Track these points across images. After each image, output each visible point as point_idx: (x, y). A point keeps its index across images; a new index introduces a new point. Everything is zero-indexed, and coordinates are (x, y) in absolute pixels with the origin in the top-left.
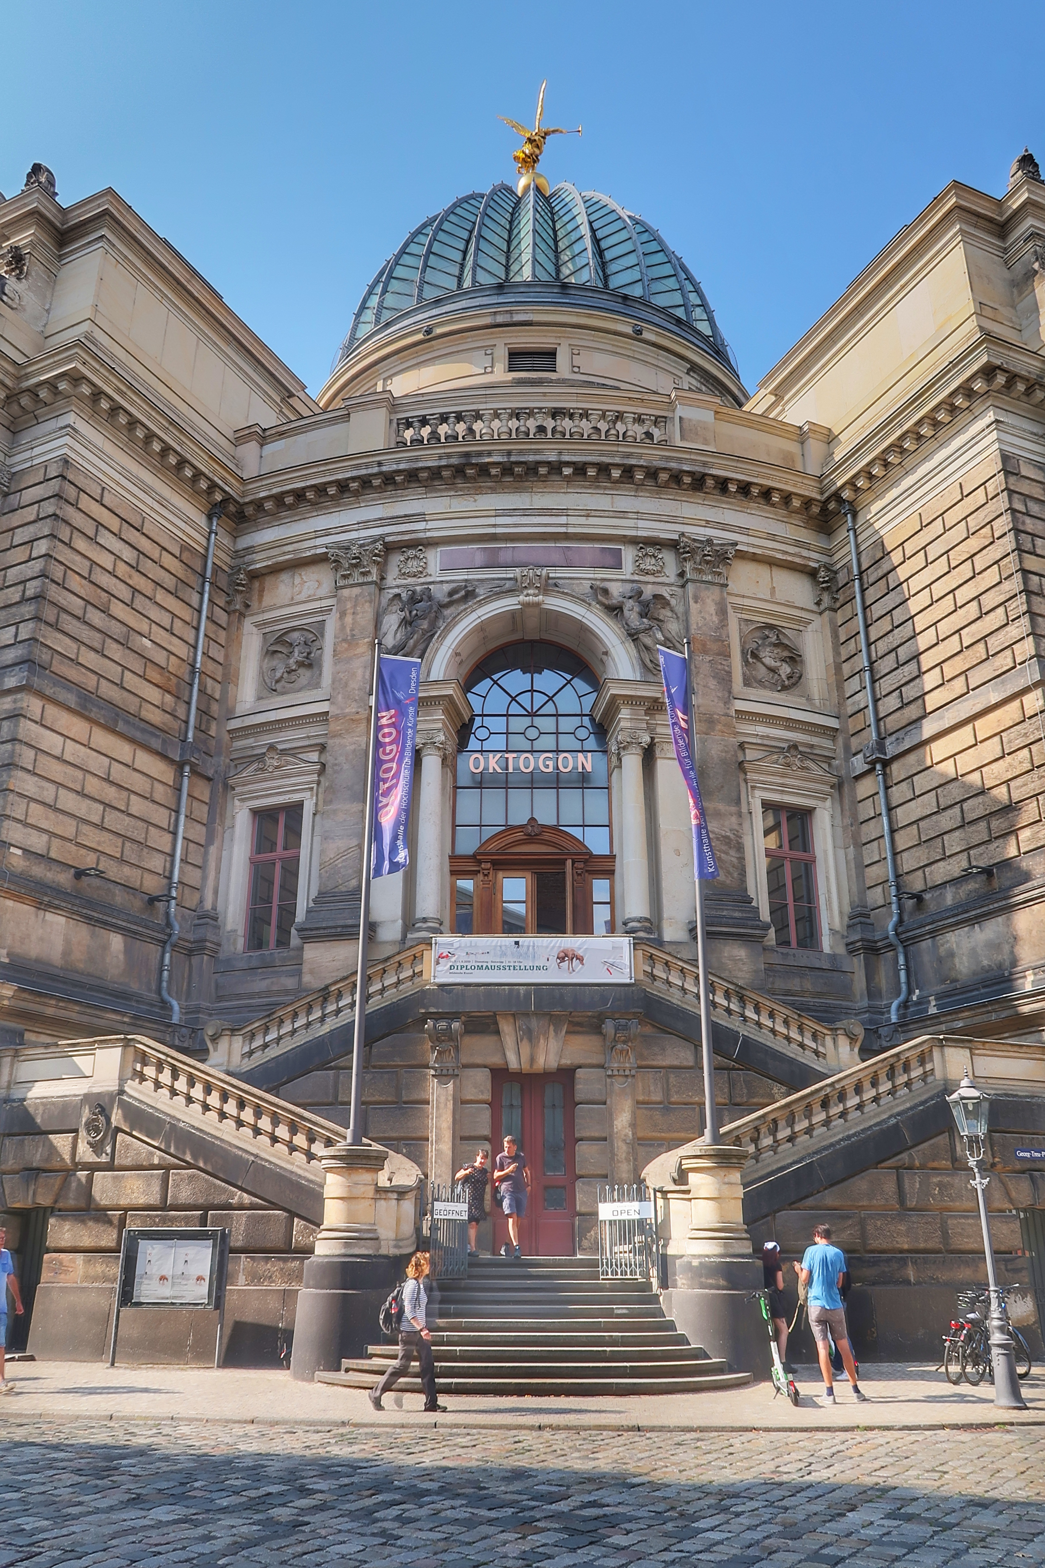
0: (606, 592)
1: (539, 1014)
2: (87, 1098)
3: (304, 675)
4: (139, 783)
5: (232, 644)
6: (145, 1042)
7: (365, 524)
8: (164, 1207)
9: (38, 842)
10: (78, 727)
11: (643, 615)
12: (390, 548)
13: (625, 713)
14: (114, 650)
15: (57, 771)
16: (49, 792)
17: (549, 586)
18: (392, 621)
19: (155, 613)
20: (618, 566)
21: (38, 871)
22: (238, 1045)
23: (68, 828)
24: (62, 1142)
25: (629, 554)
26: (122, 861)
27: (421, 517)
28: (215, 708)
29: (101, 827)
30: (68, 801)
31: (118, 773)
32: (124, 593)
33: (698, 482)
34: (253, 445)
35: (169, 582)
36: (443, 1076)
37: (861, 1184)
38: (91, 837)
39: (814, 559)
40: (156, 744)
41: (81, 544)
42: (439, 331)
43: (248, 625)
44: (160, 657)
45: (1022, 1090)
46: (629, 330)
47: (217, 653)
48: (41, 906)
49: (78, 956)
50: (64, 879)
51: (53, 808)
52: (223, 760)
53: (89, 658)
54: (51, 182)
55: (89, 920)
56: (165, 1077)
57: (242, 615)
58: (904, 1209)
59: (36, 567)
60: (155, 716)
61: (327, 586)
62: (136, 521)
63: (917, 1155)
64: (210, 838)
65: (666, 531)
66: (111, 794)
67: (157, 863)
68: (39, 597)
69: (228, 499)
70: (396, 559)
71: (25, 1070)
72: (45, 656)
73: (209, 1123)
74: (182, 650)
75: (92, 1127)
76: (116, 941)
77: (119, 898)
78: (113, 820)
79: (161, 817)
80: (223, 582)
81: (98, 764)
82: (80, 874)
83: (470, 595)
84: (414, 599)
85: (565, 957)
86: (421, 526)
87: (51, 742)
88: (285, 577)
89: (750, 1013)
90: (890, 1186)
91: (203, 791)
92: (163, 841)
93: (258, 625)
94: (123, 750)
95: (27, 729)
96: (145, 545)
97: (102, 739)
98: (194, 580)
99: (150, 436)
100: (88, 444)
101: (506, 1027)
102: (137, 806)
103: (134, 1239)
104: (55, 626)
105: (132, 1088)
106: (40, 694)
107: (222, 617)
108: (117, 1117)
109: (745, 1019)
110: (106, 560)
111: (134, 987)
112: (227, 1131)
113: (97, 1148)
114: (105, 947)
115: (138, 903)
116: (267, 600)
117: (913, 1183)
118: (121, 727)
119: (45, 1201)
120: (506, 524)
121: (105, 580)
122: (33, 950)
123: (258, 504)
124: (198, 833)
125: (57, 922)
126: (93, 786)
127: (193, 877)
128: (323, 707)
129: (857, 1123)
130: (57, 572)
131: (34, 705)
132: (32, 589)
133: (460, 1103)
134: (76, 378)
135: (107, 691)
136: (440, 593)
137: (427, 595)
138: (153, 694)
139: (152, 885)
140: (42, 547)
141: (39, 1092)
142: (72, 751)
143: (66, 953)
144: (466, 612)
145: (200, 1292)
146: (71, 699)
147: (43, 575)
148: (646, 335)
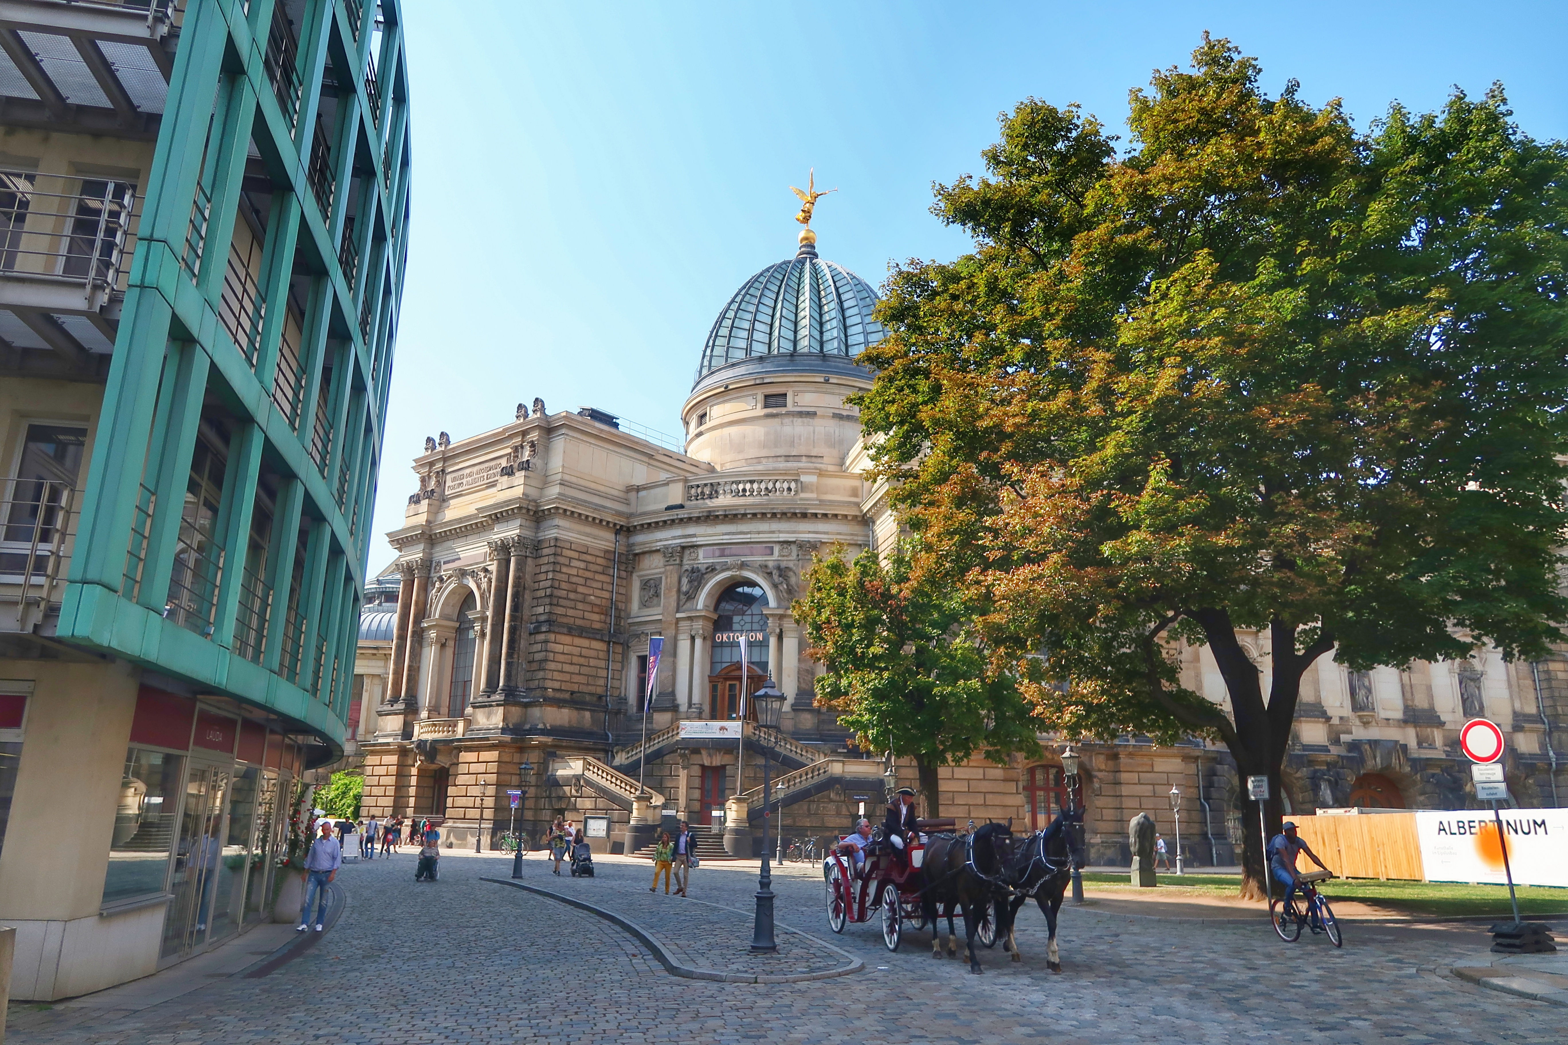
0: (766, 566)
1: (712, 748)
2: (574, 776)
3: (655, 600)
4: (592, 653)
5: (629, 586)
6: (590, 759)
7: (674, 538)
8: (596, 809)
9: (557, 685)
10: (567, 639)
11: (780, 576)
12: (684, 548)
13: (770, 621)
14: (580, 606)
15: (561, 658)
16: (559, 666)
17: (743, 566)
18: (685, 581)
19: (595, 585)
20: (772, 554)
21: (558, 695)
22: (624, 755)
23: (567, 677)
24: (567, 789)
25: (777, 548)
26: (588, 684)
27: (694, 536)
28: (623, 614)
29: (580, 674)
30: (567, 668)
31: (585, 652)
32: (582, 581)
33: (804, 515)
34: (634, 494)
35: (600, 569)
36: (684, 768)
37: (796, 806)
38: (576, 679)
39: (860, 540)
40: (598, 637)
41: (564, 570)
42: (731, 387)
43: (635, 576)
44: (598, 602)
45: (861, 776)
46: (822, 380)
47: (623, 591)
48: (559, 707)
49: (574, 723)
50: (567, 696)
51: (562, 672)
52: (626, 636)
53: (571, 612)
54: (543, 406)
55: (577, 709)
56: (596, 770)
57: (632, 572)
58: (809, 814)
59: (549, 583)
60: (597, 626)
61: (661, 564)
62: (584, 550)
63: (816, 798)
64: (623, 668)
65: (791, 537)
66: (582, 661)
67: (602, 682)
68: (551, 596)
69: (622, 526)
70: (687, 552)
71: (557, 765)
72: (555, 618)
73: (607, 784)
74: (606, 595)
75: (575, 785)
76: (587, 714)
77: (588, 698)
78: (584, 670)
79: (602, 664)
80: (623, 559)
81: (576, 651)
82: (572, 693)
83: (713, 570)
84: (693, 571)
85: (722, 728)
86: (694, 539)
87: (559, 648)
88: (647, 556)
89: (788, 746)
90: (805, 807)
91: (619, 649)
92: (604, 673)
93: (639, 576)
94: (585, 643)
95: (551, 646)
96: (589, 558)
97: (578, 641)
98: (611, 564)
99: (587, 517)
100: (565, 529)
101: (703, 752)
102: (593, 662)
103: (586, 819)
104: (558, 605)
105: (586, 773)
106: (554, 632)
107: (623, 574)
108: (582, 782)
109: (786, 749)
110: (574, 571)
111: (595, 729)
112: (612, 787)
113: (577, 791)
114: (584, 717)
115: (595, 699)
116: (642, 566)
117: (813, 807)
118: (584, 634)
119: (564, 806)
120: (726, 539)
121: (574, 580)
122: (558, 722)
123: (635, 527)
124: (618, 666)
125: (565, 712)
126: (575, 660)
127: (616, 683)
128: (660, 617)
129: (798, 787)
130: (556, 584)
131: (552, 637)
132: (549, 591)
133: (689, 777)
134: (557, 508)
135: (579, 622)
136: (703, 568)
137: (698, 570)
138: (596, 617)
139: (600, 690)
140: (550, 576)
141: (560, 773)
142: (567, 649)
143: (570, 722)
144: (711, 578)
145: (603, 834)
146: (565, 630)
147: (552, 587)
148: (831, 381)
